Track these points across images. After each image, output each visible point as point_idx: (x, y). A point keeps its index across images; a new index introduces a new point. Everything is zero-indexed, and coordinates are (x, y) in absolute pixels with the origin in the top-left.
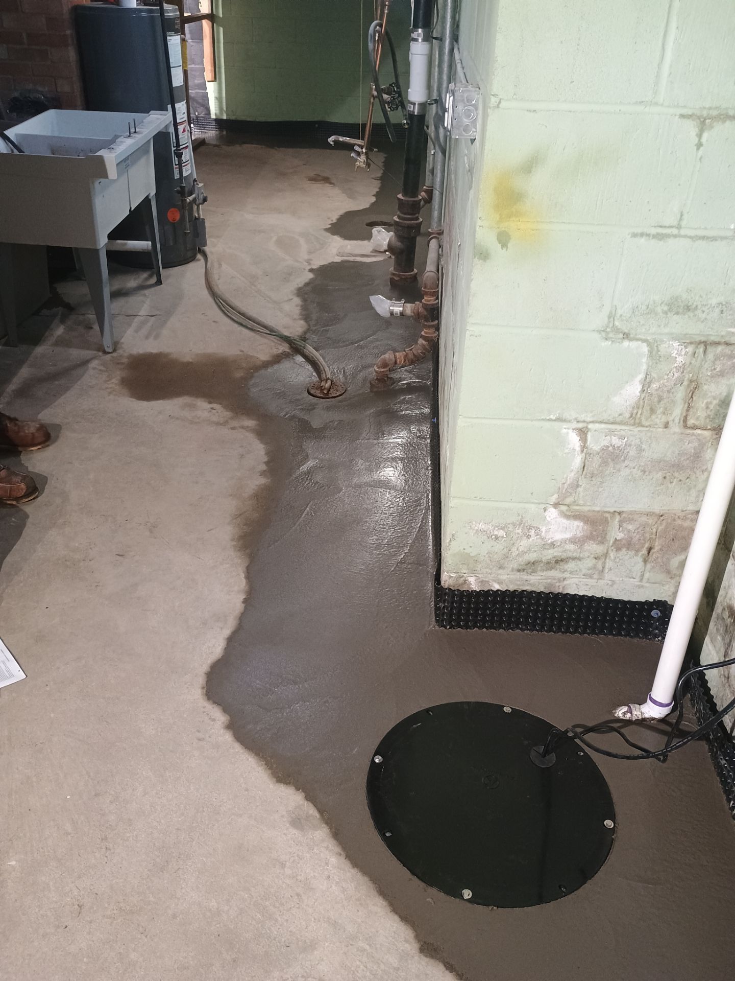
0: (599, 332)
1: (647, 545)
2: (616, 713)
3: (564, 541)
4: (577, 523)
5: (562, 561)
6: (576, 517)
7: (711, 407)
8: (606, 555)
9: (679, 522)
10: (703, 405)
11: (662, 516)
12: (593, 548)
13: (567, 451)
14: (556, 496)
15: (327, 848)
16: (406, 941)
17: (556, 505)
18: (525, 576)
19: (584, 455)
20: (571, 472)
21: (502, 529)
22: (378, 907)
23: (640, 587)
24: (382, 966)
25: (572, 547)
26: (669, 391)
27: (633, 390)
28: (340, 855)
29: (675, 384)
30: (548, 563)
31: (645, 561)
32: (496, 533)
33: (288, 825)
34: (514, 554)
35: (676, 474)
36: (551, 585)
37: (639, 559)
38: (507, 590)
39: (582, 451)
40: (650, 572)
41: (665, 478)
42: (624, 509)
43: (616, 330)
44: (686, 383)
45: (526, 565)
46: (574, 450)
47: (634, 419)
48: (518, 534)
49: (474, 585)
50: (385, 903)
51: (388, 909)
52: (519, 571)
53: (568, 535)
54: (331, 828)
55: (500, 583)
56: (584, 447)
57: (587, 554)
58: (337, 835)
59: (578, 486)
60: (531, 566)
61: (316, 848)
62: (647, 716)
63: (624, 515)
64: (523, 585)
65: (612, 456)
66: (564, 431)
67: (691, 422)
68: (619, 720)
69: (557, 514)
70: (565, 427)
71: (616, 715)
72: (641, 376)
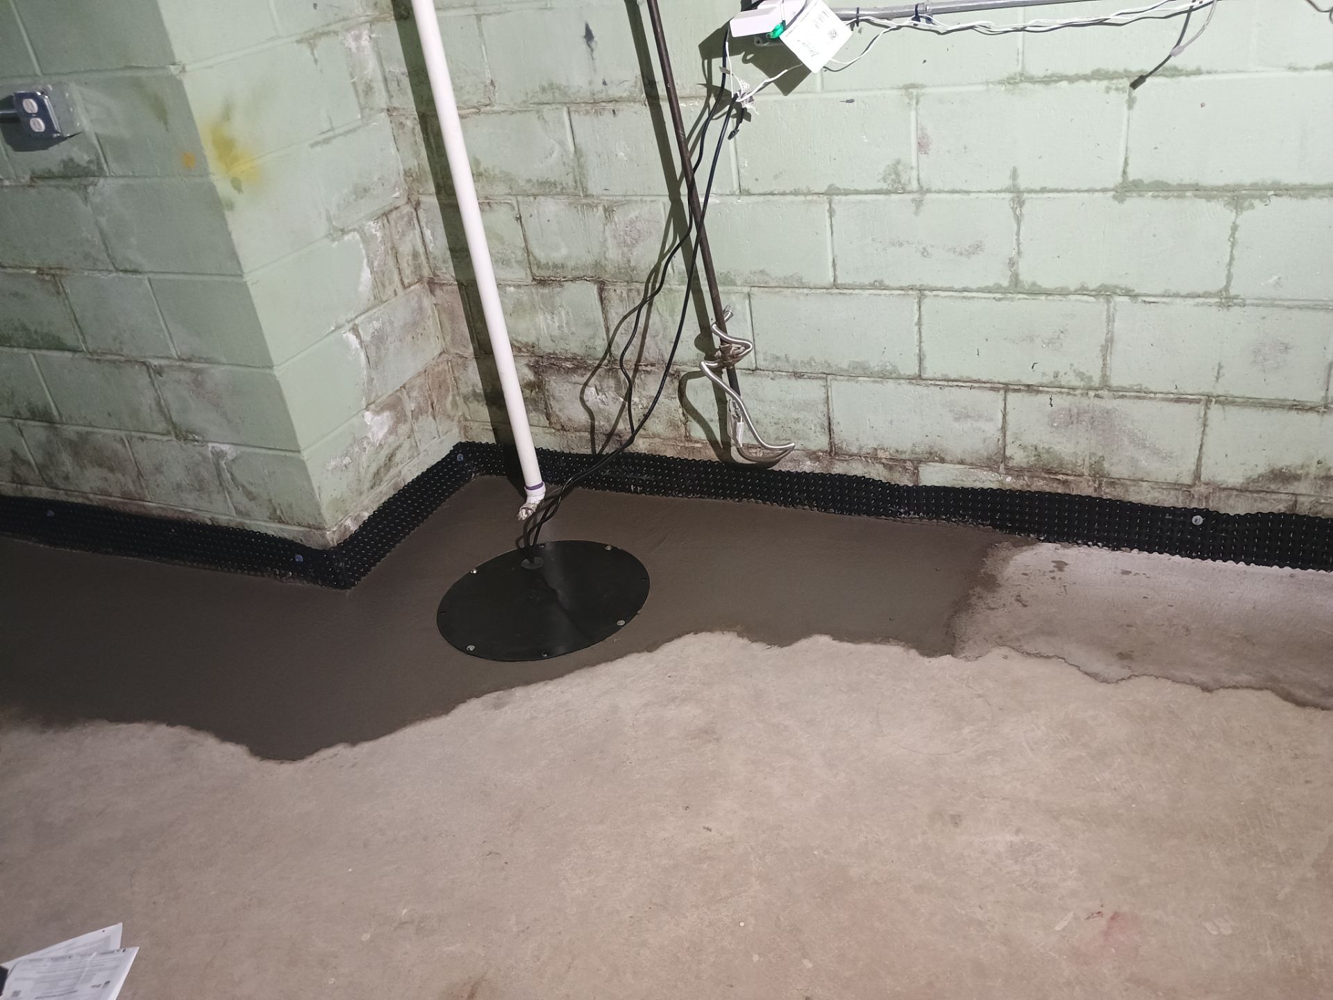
0: (327, 236)
1: (429, 403)
2: (522, 518)
3: (385, 437)
4: (386, 414)
5: (392, 456)
6: (382, 410)
7: (410, 263)
8: (412, 430)
9: (436, 369)
10: (406, 265)
11: (425, 371)
12: (403, 429)
13: (353, 353)
14: (364, 399)
15: (536, 690)
16: (639, 658)
17: (367, 409)
18: (378, 489)
19: (364, 349)
20: (363, 370)
21: (346, 455)
22: (603, 668)
23: (442, 442)
24: (651, 673)
25: (391, 439)
26: (385, 264)
27: (366, 275)
28: (546, 683)
29: (386, 256)
30: (385, 465)
31: (434, 418)
32: (344, 463)
33: (497, 711)
34: (363, 474)
35: (418, 331)
36: (396, 484)
37: (431, 418)
38: (374, 512)
39: (362, 347)
40: (440, 425)
41: (413, 338)
42: (405, 382)
43: (335, 229)
44: (390, 252)
45: (374, 478)
46: (357, 349)
47: (378, 301)
48: (357, 452)
49: (353, 527)
50: (603, 664)
51: (610, 663)
52: (372, 488)
53: (386, 430)
54: (518, 686)
55: (366, 510)
56: (361, 342)
57: (402, 438)
58: (527, 682)
59: (372, 380)
60: (377, 477)
61: (532, 696)
62: (538, 503)
63: (407, 387)
64: (381, 499)
65: (379, 338)
66: (344, 335)
67: (406, 281)
68: (528, 519)
69: (371, 415)
70: (343, 332)
71: (524, 519)
72: (365, 260)
